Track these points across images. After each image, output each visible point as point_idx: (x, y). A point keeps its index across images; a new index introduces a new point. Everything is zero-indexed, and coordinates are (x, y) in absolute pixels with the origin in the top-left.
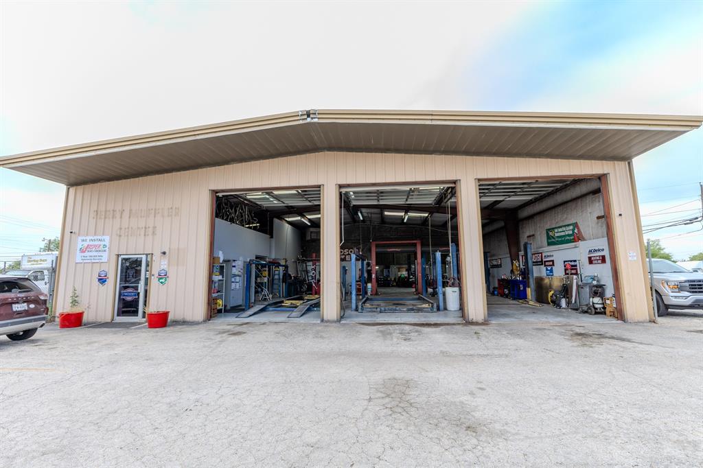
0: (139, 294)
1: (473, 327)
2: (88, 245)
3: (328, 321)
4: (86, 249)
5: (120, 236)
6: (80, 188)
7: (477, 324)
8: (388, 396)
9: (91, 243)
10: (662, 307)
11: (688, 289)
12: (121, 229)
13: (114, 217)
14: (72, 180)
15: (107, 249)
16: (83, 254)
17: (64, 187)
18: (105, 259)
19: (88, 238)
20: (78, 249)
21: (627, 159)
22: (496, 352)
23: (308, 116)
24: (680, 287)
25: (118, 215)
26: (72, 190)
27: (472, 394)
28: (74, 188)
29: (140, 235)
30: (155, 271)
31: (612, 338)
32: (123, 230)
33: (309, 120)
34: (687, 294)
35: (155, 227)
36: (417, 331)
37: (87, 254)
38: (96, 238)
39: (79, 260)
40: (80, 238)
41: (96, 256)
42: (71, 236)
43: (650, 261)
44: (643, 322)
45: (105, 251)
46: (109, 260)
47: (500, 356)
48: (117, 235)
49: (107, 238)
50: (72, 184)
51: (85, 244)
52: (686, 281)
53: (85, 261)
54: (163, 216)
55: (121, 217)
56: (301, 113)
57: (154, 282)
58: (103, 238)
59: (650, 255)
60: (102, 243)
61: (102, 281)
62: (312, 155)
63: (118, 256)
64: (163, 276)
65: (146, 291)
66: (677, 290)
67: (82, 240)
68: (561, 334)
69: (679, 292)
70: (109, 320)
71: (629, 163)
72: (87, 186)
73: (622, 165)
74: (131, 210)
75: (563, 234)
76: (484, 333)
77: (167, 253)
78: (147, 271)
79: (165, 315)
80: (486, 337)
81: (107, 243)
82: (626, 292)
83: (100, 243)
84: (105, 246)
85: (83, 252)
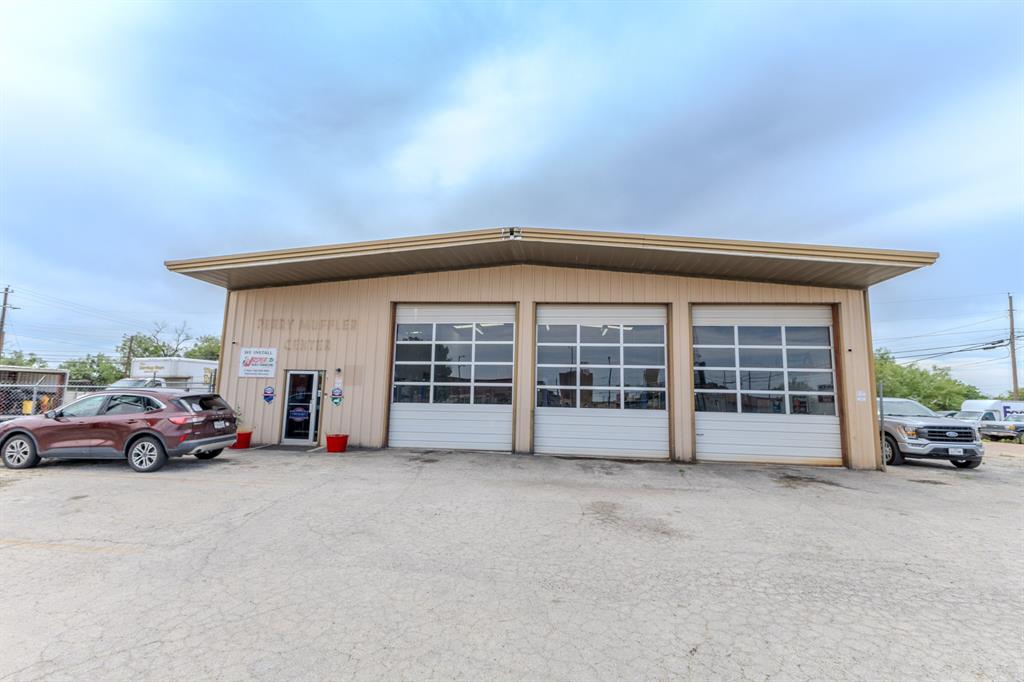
0: (309, 415)
1: (679, 466)
2: (252, 359)
3: (520, 453)
4: (250, 362)
5: (289, 349)
6: (243, 293)
7: (683, 462)
8: (598, 513)
9: (257, 356)
10: (897, 455)
11: (926, 436)
12: (289, 341)
13: (281, 327)
14: (234, 284)
15: (274, 363)
16: (247, 368)
17: (225, 290)
18: (271, 374)
19: (252, 350)
20: (241, 361)
21: (862, 288)
22: (698, 488)
23: (512, 234)
24: (918, 433)
25: (287, 326)
26: (234, 295)
27: (669, 514)
28: (236, 292)
29: (311, 349)
30: (328, 389)
31: (823, 482)
32: (292, 342)
33: (512, 238)
34: (927, 442)
35: (328, 341)
36: (618, 467)
37: (251, 367)
38: (261, 349)
39: (242, 374)
40: (244, 350)
41: (262, 371)
42: (232, 348)
43: (881, 401)
44: (869, 470)
45: (272, 365)
46: (276, 374)
47: (700, 491)
48: (285, 348)
49: (274, 351)
50: (232, 289)
51: (250, 357)
52: (925, 427)
53: (249, 376)
54: (338, 329)
55: (290, 328)
56: (503, 231)
57: (327, 401)
58: (269, 350)
59: (881, 395)
60: (269, 357)
61: (268, 398)
62: (508, 267)
63: (287, 371)
64: (337, 397)
65: (317, 412)
66: (915, 436)
67: (247, 352)
68: (771, 476)
69: (916, 439)
70: (276, 442)
71: (865, 293)
72: (250, 291)
73: (856, 295)
74: (301, 321)
76: (689, 472)
77: (342, 370)
78: (319, 389)
79: (345, 438)
80: (690, 475)
81: (274, 356)
82: (852, 436)
83: (266, 356)
84: (271, 359)
85: (247, 365)
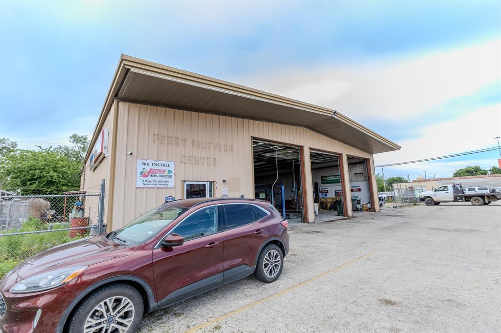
2: (151, 170)
4: (149, 173)
5: (185, 163)
9: (155, 167)
12: (184, 156)
13: (176, 144)
16: (146, 179)
18: (171, 184)
19: (150, 162)
20: (139, 172)
25: (181, 143)
29: (203, 164)
30: (218, 196)
32: (187, 157)
35: (215, 159)
37: (149, 178)
38: (159, 162)
39: (140, 184)
40: (140, 162)
41: (161, 182)
45: (171, 176)
46: (175, 186)
48: (181, 162)
49: (172, 164)
51: (147, 168)
53: (147, 186)
54: (221, 151)
55: (184, 145)
58: (167, 163)
60: (167, 169)
63: (183, 181)
67: (143, 164)
74: (193, 141)
75: (333, 179)
77: (227, 181)
81: (172, 169)
83: (164, 168)
84: (170, 172)
85: (145, 176)
